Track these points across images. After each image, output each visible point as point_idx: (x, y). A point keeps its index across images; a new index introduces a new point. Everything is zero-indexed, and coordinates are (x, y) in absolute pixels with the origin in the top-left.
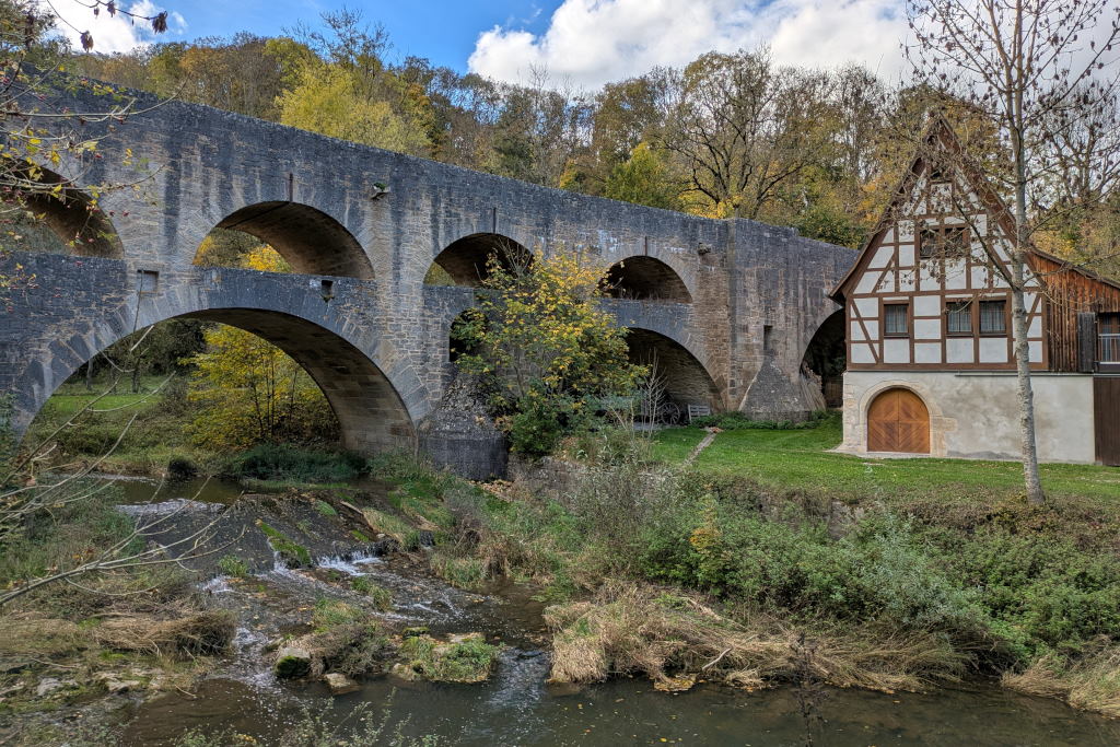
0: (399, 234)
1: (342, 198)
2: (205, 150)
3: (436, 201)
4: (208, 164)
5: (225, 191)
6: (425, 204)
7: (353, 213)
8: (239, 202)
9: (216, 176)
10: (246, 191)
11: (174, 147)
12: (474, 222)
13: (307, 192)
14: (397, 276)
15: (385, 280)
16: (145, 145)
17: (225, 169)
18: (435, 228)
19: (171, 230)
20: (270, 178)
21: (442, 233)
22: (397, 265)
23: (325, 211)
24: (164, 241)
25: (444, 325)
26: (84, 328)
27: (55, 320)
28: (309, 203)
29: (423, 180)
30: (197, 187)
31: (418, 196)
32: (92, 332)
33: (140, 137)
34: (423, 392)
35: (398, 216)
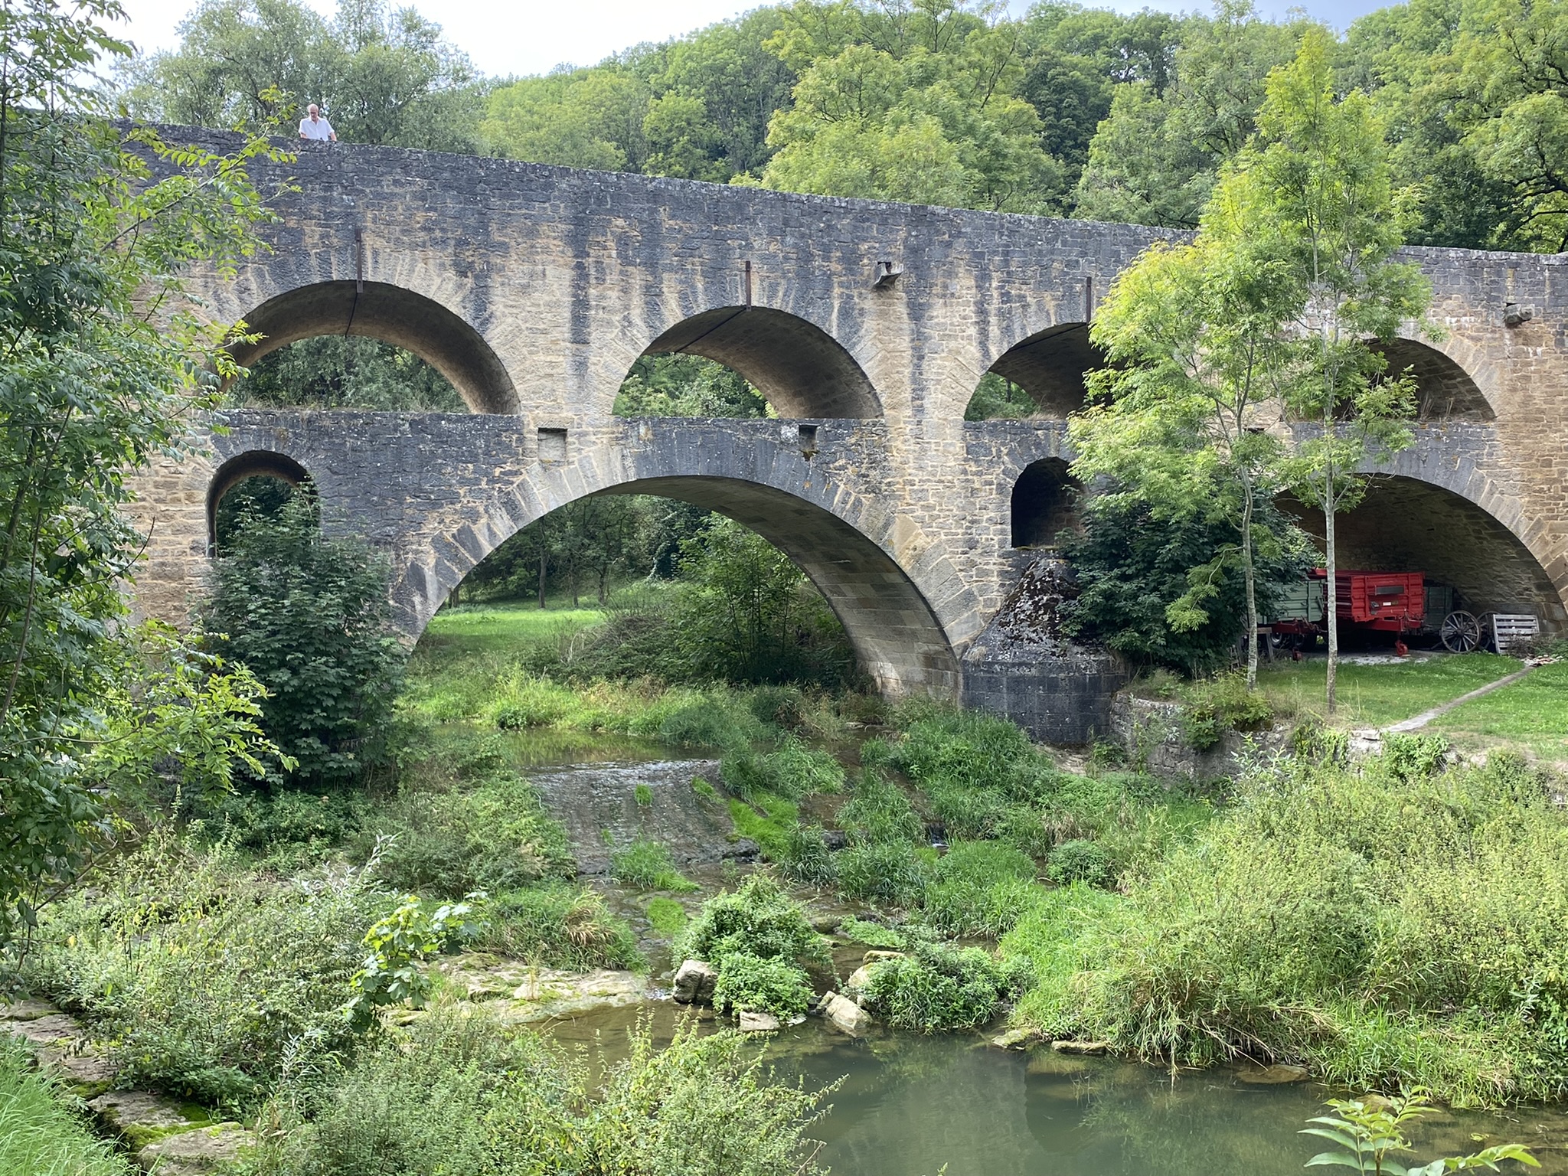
0: (919, 338)
1: (828, 289)
2: (623, 241)
3: (983, 278)
4: (626, 261)
5: (653, 297)
6: (964, 284)
7: (846, 314)
8: (673, 315)
9: (638, 277)
10: (683, 297)
11: (578, 241)
12: (1050, 305)
13: (773, 290)
14: (920, 410)
15: (898, 418)
16: (540, 242)
17: (651, 265)
18: (983, 324)
19: (581, 366)
20: (715, 273)
21: (994, 331)
22: (919, 391)
23: (801, 314)
24: (573, 383)
25: (1001, 488)
26: (473, 516)
27: (435, 505)
28: (777, 305)
29: (960, 244)
30: (613, 296)
31: (950, 274)
32: (484, 521)
33: (531, 233)
34: (968, 598)
35: (917, 312)
